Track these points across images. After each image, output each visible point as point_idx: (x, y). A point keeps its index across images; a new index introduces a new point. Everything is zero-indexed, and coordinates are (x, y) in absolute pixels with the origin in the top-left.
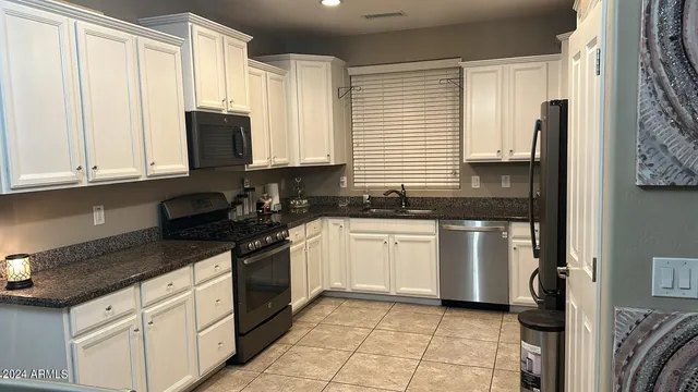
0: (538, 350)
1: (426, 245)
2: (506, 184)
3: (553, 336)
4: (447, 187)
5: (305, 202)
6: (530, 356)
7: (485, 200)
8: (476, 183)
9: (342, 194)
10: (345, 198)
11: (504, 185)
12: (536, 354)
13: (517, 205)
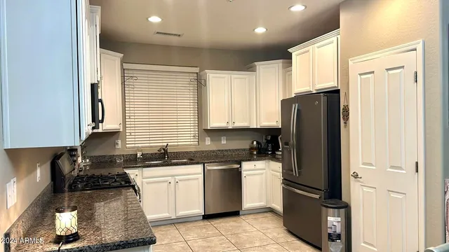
0: (339, 219)
1: (196, 181)
2: (224, 142)
3: (342, 211)
4: (191, 145)
5: (88, 160)
6: (335, 224)
7: (213, 151)
8: (208, 141)
9: (117, 153)
10: (120, 155)
11: (223, 142)
12: (339, 222)
13: (230, 153)
